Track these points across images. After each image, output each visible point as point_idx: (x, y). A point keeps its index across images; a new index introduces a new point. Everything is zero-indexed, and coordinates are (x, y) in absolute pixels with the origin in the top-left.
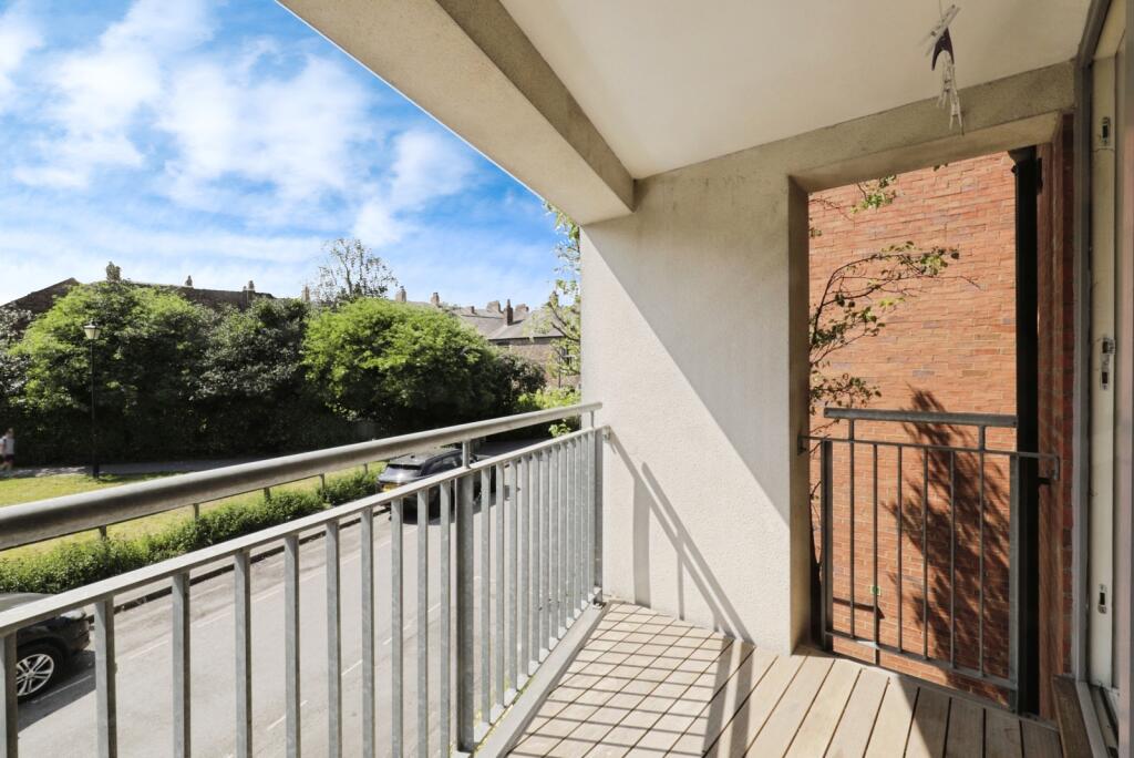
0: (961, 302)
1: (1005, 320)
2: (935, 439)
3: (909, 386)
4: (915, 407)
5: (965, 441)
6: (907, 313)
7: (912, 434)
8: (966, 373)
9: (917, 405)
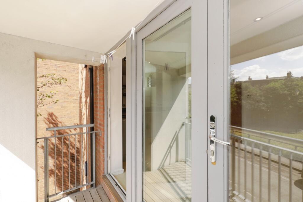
0: (60, 89)
1: (70, 94)
2: (54, 125)
3: (47, 111)
4: (49, 117)
5: (62, 124)
6: (46, 90)
7: (48, 124)
8: (62, 107)
9: (49, 116)
